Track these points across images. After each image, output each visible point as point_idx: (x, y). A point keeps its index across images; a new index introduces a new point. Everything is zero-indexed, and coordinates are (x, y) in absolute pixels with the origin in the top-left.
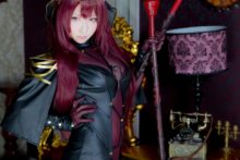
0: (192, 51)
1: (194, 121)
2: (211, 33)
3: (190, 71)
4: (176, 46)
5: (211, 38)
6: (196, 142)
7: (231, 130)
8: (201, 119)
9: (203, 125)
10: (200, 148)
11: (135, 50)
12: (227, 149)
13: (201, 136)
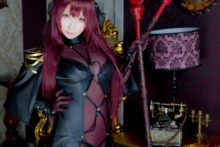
0: (170, 50)
1: (170, 110)
2: (185, 34)
3: (168, 67)
4: (155, 45)
5: (186, 38)
6: (172, 129)
7: (204, 118)
8: (177, 108)
9: (179, 113)
10: (176, 134)
11: (119, 49)
12: (200, 135)
13: (177, 124)
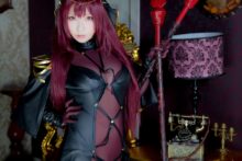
0: (191, 56)
1: (191, 123)
2: (208, 39)
3: (188, 75)
4: (175, 52)
5: (208, 44)
6: (193, 143)
7: (228, 132)
8: (199, 121)
9: (200, 127)
10: (198, 149)
11: (136, 56)
12: (223, 150)
13: (199, 138)
